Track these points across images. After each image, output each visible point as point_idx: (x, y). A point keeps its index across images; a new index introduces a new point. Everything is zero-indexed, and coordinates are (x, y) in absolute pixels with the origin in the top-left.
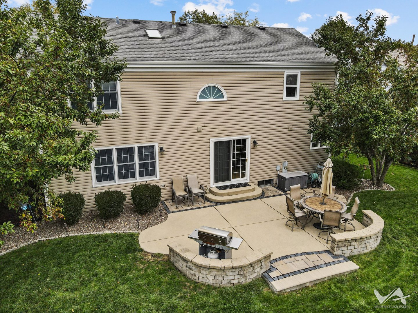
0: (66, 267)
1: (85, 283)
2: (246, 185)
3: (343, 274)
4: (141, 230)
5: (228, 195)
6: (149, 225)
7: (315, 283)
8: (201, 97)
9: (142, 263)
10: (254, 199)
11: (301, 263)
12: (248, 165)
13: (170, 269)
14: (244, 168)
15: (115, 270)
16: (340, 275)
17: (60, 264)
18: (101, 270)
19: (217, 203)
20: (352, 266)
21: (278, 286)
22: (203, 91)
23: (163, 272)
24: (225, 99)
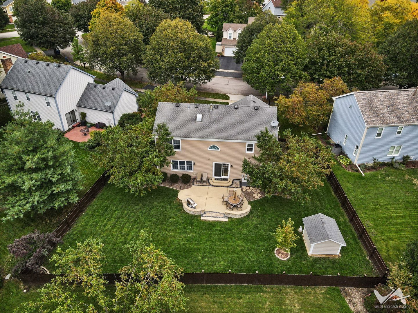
0: (158, 196)
1: (161, 202)
2: (226, 180)
3: (222, 221)
4: (181, 190)
5: (216, 183)
6: (184, 189)
7: (213, 221)
8: (210, 148)
9: (176, 201)
10: (226, 187)
11: (213, 215)
12: (229, 172)
13: (181, 205)
14: (227, 173)
15: (169, 201)
16: (221, 221)
17: (157, 195)
18: (166, 200)
19: (211, 185)
20: (226, 220)
21: (202, 218)
22: (211, 147)
23: (179, 205)
24: (219, 150)
